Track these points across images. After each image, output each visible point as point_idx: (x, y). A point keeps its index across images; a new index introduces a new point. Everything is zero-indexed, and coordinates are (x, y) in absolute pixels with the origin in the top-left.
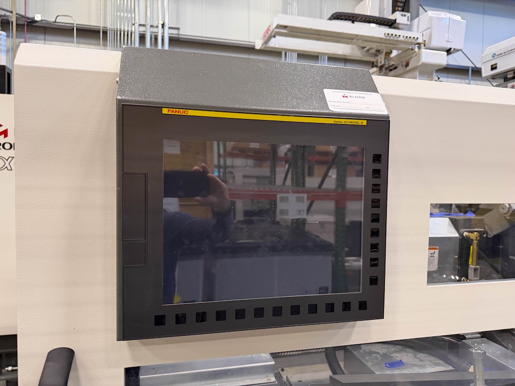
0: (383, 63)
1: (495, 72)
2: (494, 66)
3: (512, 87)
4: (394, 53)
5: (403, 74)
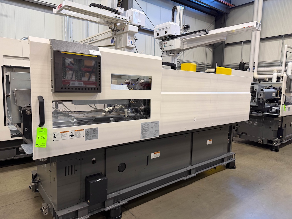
0: (114, 28)
1: (158, 36)
2: (158, 34)
3: (164, 44)
4: (118, 24)
5: (122, 34)
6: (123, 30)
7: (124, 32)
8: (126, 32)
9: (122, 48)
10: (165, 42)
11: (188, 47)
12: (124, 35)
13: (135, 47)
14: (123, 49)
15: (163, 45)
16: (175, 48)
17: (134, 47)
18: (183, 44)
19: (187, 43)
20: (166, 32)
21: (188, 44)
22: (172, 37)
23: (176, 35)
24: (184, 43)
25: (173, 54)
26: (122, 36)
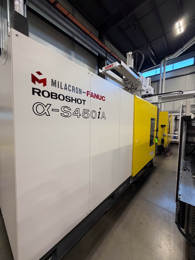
0: (130, 87)
4: (134, 84)
5: (134, 91)
6: (136, 89)
8: (139, 90)
16: (154, 102)
20: (147, 92)
23: (153, 94)
24: (160, 99)
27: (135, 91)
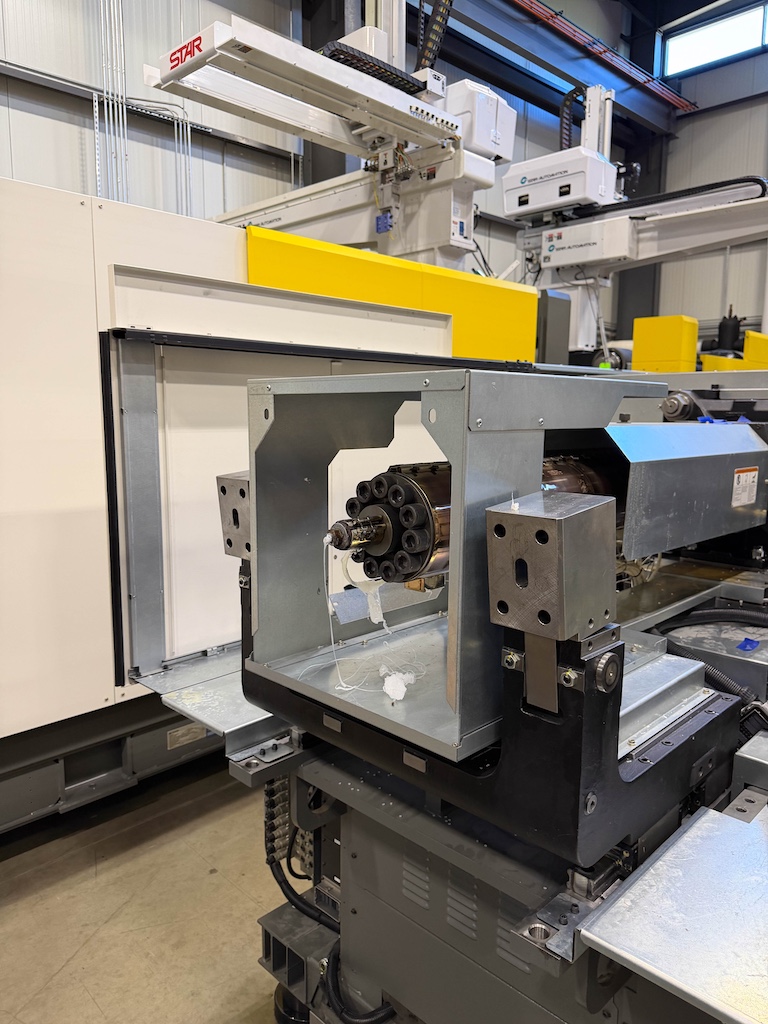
0: (390, 164)
1: (524, 209)
2: (523, 199)
3: (550, 238)
4: (411, 147)
5: (420, 191)
6: (432, 175)
7: (434, 181)
8: (446, 184)
9: (418, 252)
10: (555, 232)
11: (659, 250)
12: (429, 196)
13: (478, 247)
14: (422, 256)
15: (546, 245)
16: (605, 256)
17: (473, 247)
18: (638, 241)
19: (655, 234)
20: (565, 191)
21: (659, 238)
22: (587, 211)
23: (603, 202)
24: (642, 235)
25: (591, 281)
26: (420, 203)
27: (428, 190)
